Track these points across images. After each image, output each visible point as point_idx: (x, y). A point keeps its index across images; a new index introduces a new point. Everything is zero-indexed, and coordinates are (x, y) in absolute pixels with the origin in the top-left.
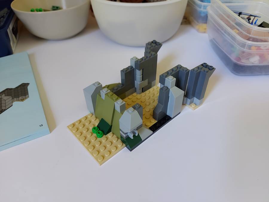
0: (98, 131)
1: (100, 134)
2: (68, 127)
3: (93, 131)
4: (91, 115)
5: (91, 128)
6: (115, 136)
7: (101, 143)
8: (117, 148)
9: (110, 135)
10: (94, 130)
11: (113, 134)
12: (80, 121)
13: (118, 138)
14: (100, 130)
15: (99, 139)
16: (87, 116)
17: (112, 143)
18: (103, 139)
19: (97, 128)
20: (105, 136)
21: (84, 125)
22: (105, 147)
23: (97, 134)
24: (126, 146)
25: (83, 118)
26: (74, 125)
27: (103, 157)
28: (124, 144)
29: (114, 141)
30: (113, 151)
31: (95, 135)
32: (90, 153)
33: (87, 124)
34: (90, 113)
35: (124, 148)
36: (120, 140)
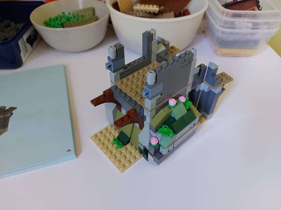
0: (119, 142)
1: (120, 145)
2: (91, 137)
3: (113, 142)
4: (111, 126)
5: (112, 139)
6: (133, 147)
7: (121, 153)
8: (135, 158)
9: (128, 146)
10: (115, 141)
11: (132, 145)
12: (101, 132)
13: (136, 149)
14: (119, 141)
15: (119, 149)
16: (107, 127)
17: (131, 153)
18: (123, 150)
19: (117, 139)
20: (124, 147)
21: (105, 136)
22: (126, 157)
23: (117, 145)
24: (143, 156)
25: (104, 129)
26: (96, 136)
27: (124, 166)
28: (142, 154)
29: (133, 152)
30: (132, 161)
31: (116, 145)
32: (112, 162)
33: (108, 135)
34: (109, 124)
35: (141, 158)
36: (138, 151)
